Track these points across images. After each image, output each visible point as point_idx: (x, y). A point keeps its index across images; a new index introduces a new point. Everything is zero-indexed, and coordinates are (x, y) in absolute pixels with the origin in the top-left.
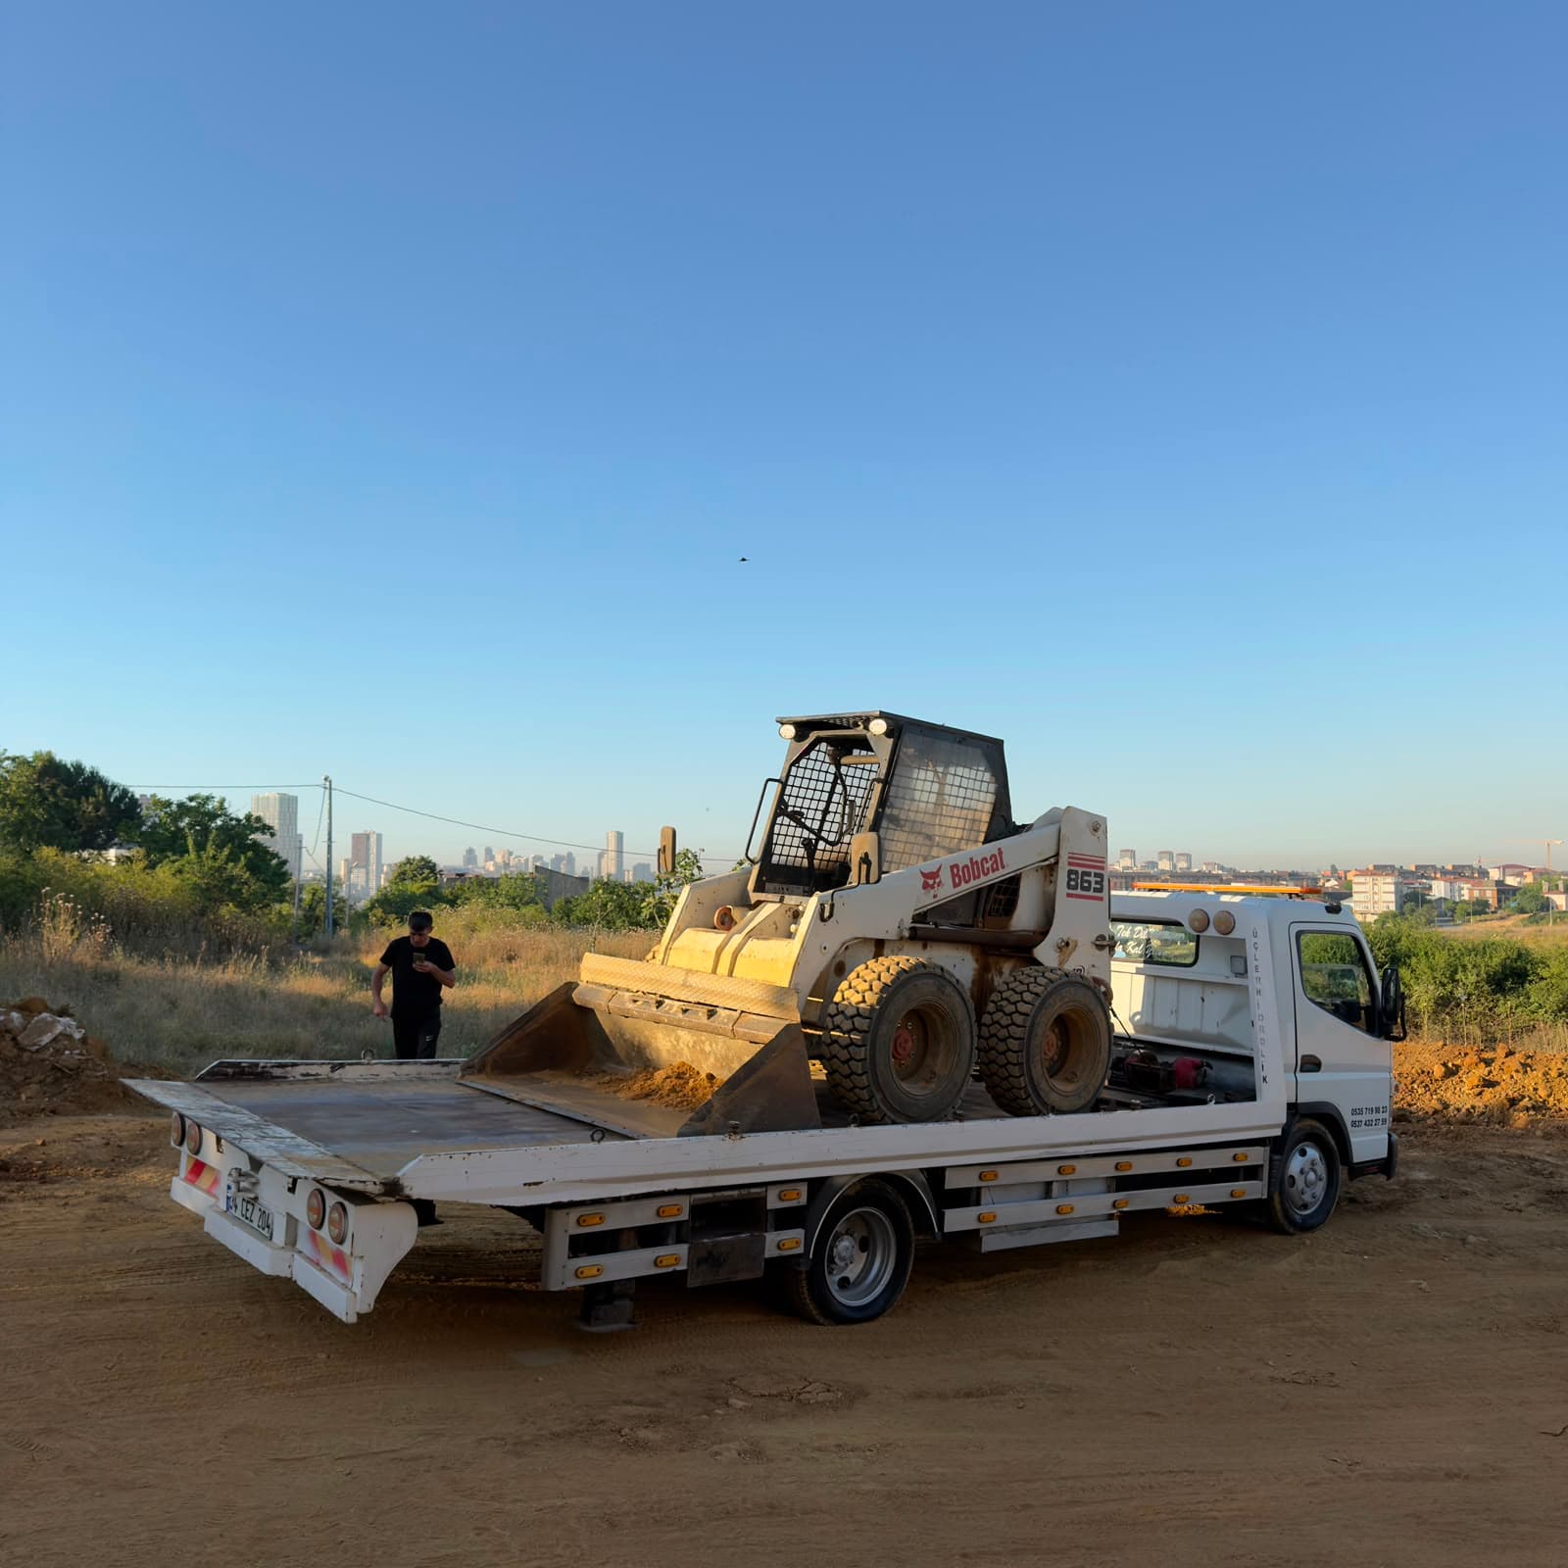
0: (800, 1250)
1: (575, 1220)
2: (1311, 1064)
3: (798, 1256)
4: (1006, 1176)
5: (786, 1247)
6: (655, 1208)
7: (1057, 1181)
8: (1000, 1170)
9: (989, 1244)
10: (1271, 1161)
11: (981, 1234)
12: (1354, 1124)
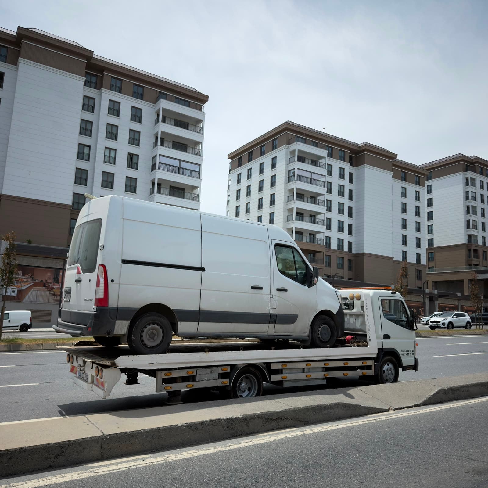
0: (228, 384)
1: (164, 374)
2: (387, 337)
3: (228, 386)
4: (289, 366)
5: (224, 383)
6: (186, 372)
7: (306, 368)
8: (288, 364)
9: (286, 385)
10: (375, 364)
11: (283, 382)
12: (402, 355)
